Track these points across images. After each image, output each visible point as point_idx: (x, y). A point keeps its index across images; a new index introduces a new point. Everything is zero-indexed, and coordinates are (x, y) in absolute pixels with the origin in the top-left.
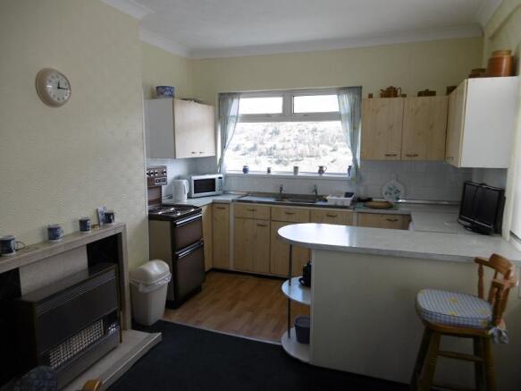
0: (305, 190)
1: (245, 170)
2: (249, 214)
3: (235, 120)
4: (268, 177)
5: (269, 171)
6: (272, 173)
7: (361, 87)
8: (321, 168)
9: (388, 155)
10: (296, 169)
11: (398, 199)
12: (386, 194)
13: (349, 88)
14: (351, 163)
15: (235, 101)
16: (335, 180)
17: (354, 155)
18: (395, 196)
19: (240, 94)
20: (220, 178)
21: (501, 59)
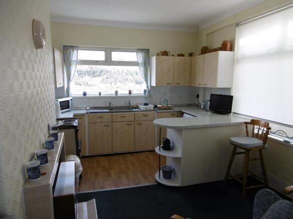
0: (122, 104)
1: (85, 94)
2: (99, 120)
3: (75, 63)
4: (100, 97)
5: (100, 94)
6: (102, 95)
7: (148, 50)
8: (130, 91)
9: (168, 84)
10: (116, 92)
11: (168, 105)
12: (162, 103)
13: (142, 49)
14: (145, 88)
15: (75, 51)
16: (137, 97)
17: (147, 84)
18: (166, 103)
19: (78, 47)
20: (71, 100)
21: (227, 44)
